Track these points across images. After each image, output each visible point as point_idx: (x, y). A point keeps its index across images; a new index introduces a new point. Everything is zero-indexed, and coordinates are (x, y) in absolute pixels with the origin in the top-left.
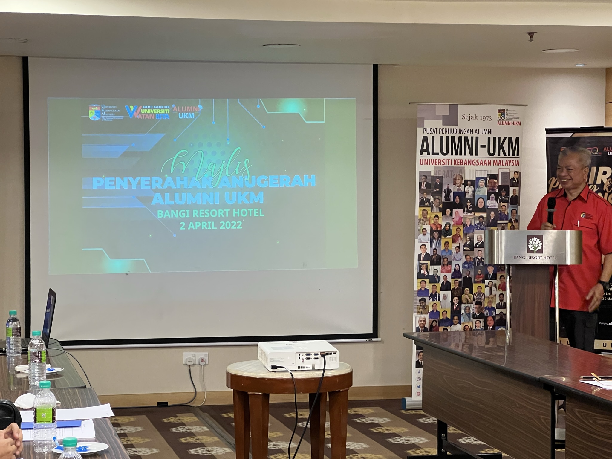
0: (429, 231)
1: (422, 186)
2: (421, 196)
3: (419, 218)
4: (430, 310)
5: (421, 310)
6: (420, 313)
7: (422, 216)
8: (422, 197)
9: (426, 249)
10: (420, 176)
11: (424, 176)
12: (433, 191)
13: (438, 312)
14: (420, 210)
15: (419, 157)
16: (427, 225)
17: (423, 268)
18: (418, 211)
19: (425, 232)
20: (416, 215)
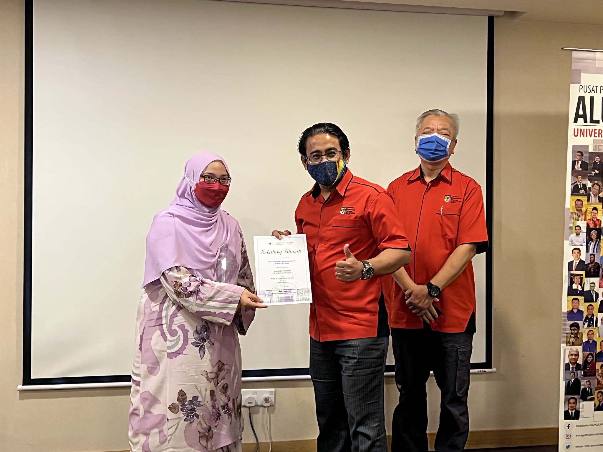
0: (584, 230)
1: (576, 166)
2: (574, 180)
3: (571, 211)
4: (585, 339)
5: (572, 340)
6: (571, 344)
7: (575, 208)
8: (576, 182)
9: (580, 255)
10: (574, 152)
11: (578, 152)
12: (591, 173)
13: (595, 343)
14: (573, 200)
15: (572, 126)
16: (581, 220)
17: (575, 281)
18: (569, 201)
19: (579, 231)
20: (566, 207)
